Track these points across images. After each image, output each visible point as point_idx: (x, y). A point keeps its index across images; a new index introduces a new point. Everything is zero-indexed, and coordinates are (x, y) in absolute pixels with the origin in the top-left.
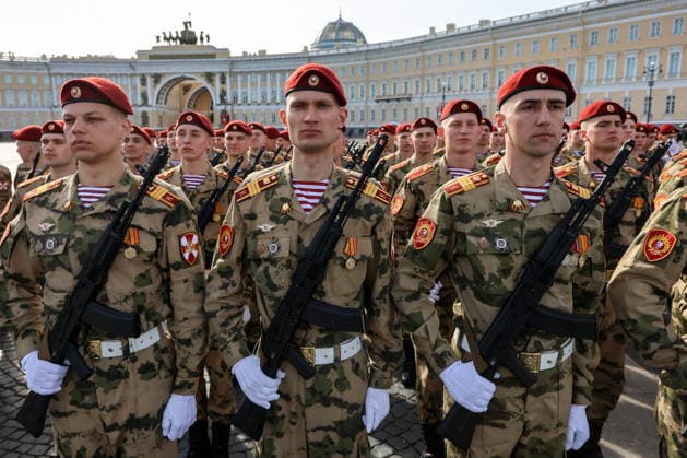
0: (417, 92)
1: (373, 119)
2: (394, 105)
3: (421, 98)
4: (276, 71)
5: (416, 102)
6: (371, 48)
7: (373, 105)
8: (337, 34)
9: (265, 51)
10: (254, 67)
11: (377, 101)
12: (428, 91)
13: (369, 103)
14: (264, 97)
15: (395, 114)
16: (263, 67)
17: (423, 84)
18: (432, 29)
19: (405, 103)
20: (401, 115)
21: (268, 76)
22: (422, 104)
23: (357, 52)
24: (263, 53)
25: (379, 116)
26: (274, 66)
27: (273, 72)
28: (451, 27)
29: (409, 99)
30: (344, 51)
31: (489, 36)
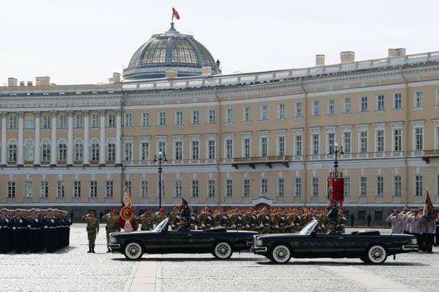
0: (299, 153)
1: (229, 194)
2: (263, 172)
3: (305, 163)
4: (67, 113)
5: (297, 169)
6: (225, 81)
7: (228, 170)
8: (169, 55)
9: (47, 78)
10: (30, 105)
11: (236, 166)
12: (316, 152)
13: (223, 169)
14: (46, 153)
15: (265, 188)
16: (45, 105)
17: (307, 142)
18: (320, 58)
19: (280, 171)
20: (274, 188)
21: (54, 120)
22: (306, 172)
23: (203, 88)
24: (44, 81)
25: (239, 189)
26: (63, 105)
27: (62, 115)
28: (347, 56)
29: (286, 164)
30: (181, 84)
31: (399, 77)
